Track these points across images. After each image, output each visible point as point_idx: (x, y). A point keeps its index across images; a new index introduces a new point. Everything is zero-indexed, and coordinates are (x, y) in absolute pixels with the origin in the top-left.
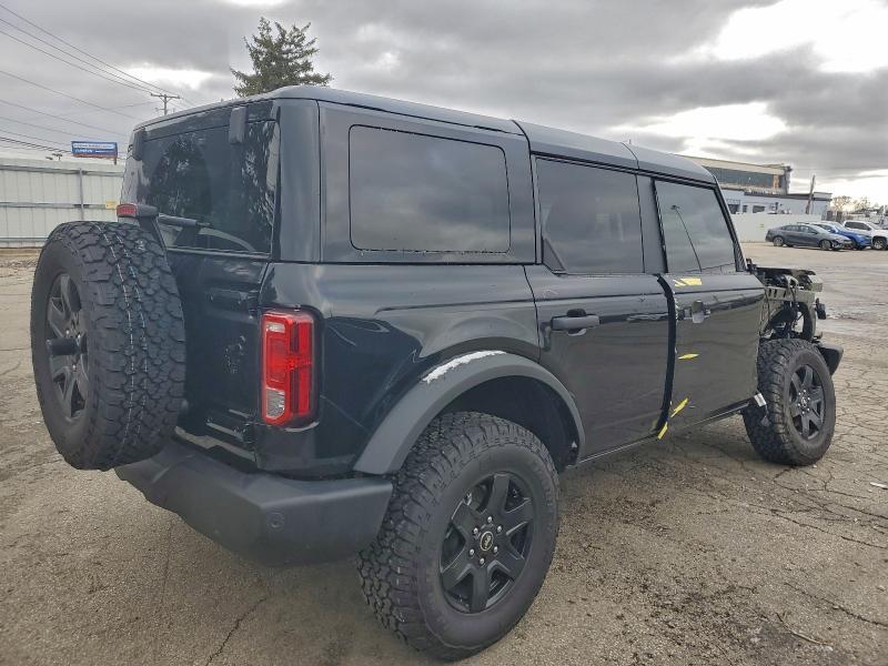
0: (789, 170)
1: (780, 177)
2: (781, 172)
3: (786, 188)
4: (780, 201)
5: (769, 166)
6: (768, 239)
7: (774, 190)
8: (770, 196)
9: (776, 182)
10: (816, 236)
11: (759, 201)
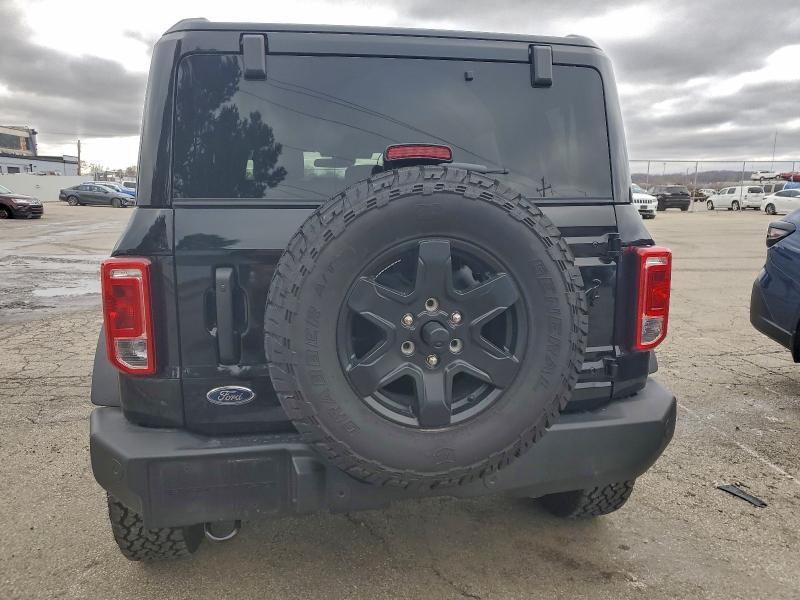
0: (35, 133)
1: (27, 139)
2: (27, 135)
3: (35, 150)
4: (32, 162)
5: (13, 128)
6: (62, 198)
7: (25, 153)
8: (21, 157)
9: (23, 144)
10: (107, 195)
11: (14, 162)
